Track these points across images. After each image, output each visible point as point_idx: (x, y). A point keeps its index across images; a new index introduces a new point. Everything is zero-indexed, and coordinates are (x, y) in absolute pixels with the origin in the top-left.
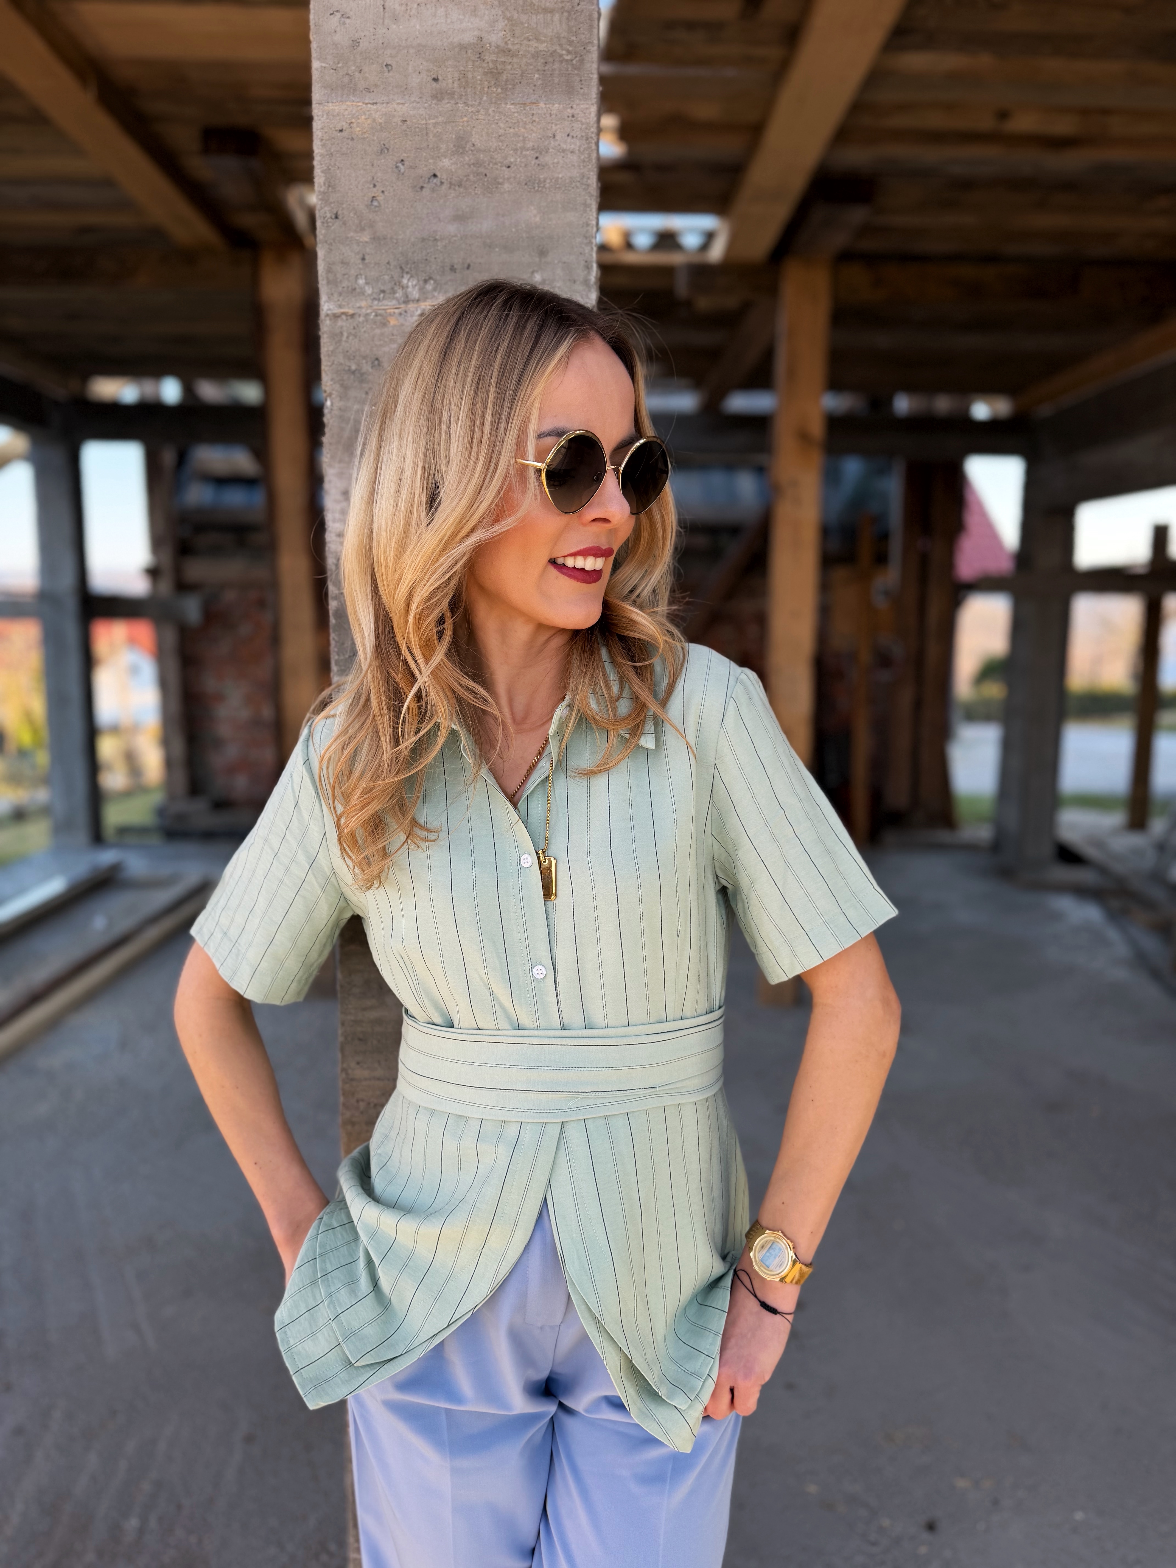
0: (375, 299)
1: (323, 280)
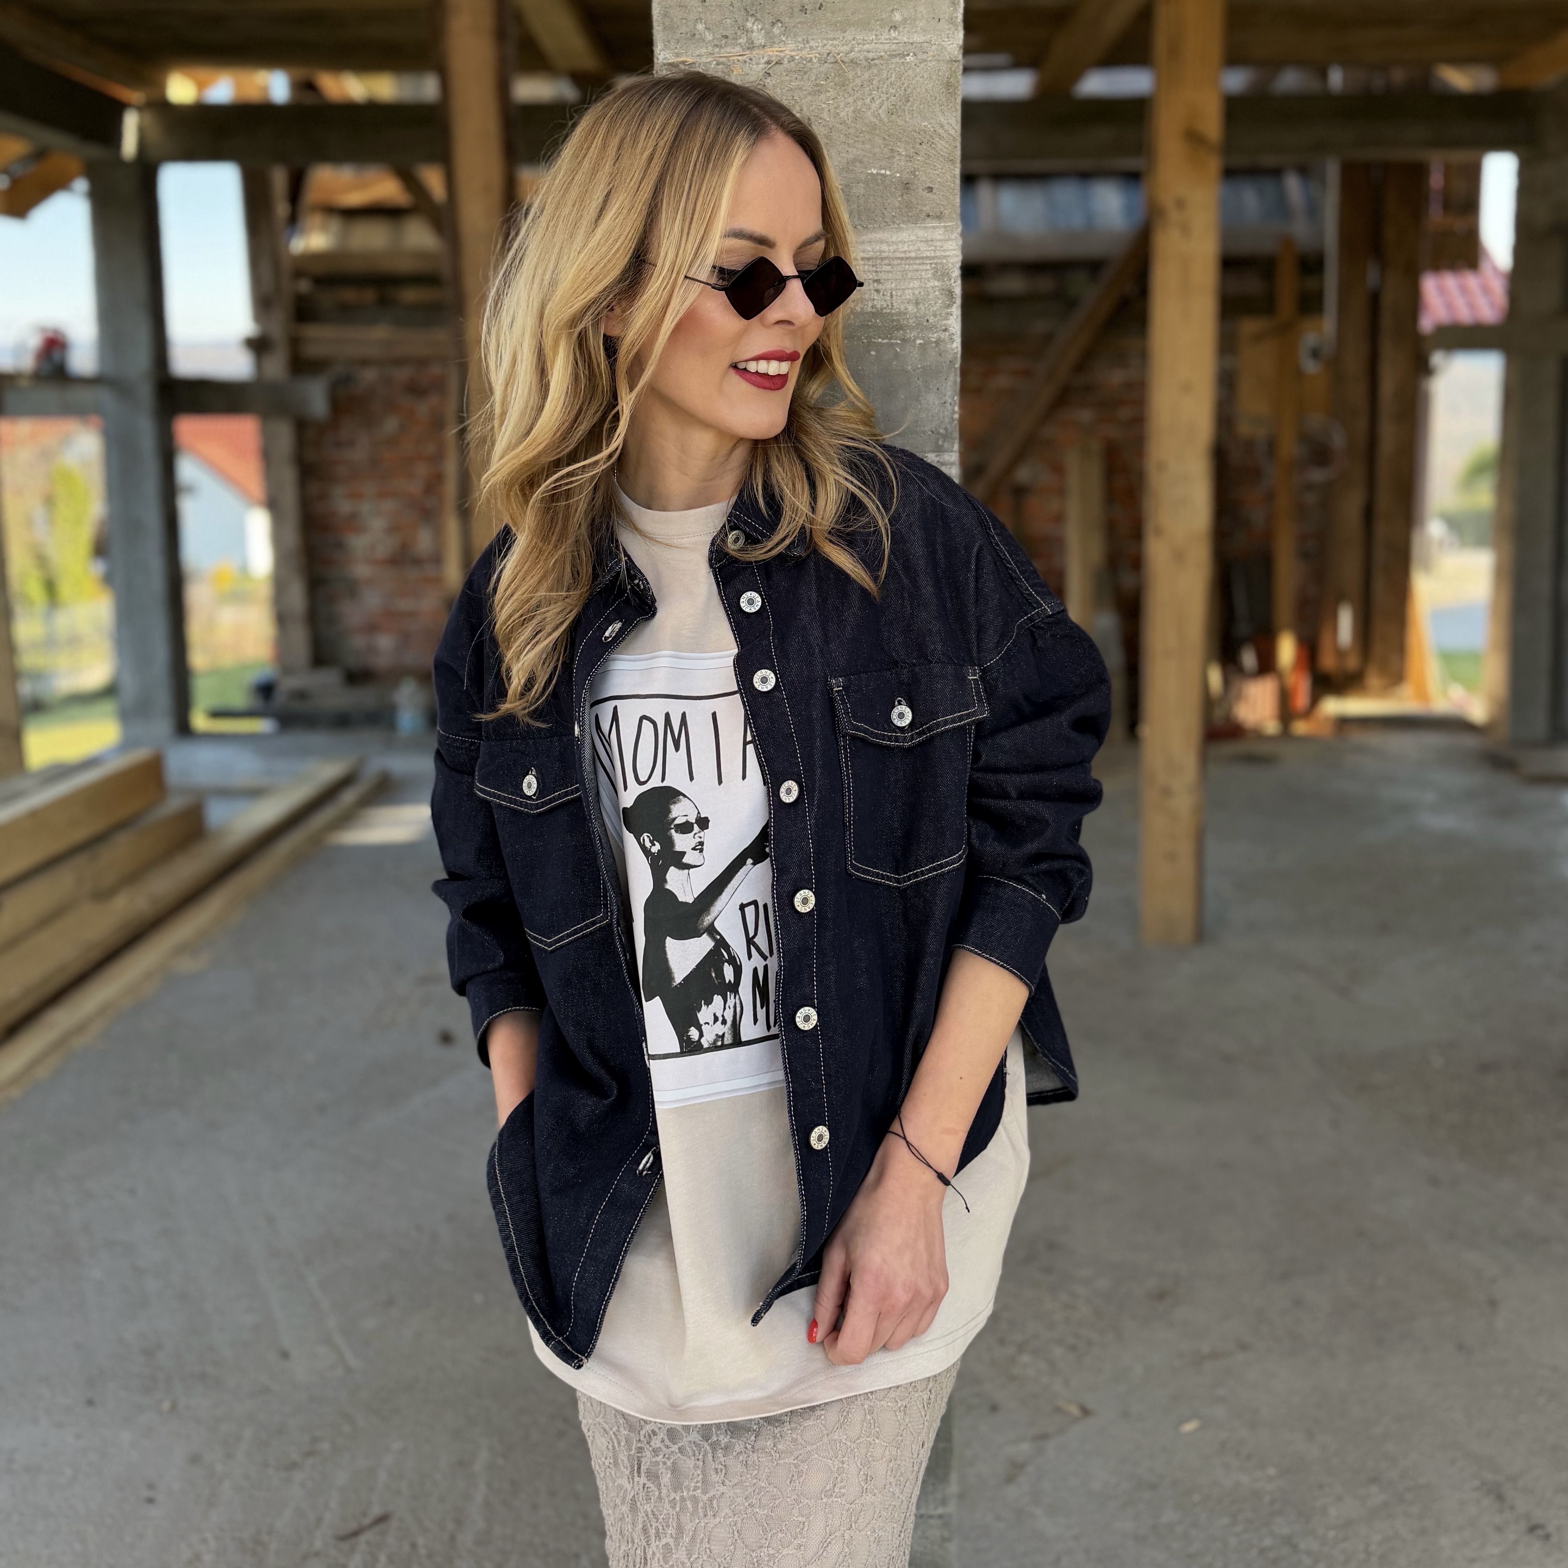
0: (717, 46)
1: (659, 26)
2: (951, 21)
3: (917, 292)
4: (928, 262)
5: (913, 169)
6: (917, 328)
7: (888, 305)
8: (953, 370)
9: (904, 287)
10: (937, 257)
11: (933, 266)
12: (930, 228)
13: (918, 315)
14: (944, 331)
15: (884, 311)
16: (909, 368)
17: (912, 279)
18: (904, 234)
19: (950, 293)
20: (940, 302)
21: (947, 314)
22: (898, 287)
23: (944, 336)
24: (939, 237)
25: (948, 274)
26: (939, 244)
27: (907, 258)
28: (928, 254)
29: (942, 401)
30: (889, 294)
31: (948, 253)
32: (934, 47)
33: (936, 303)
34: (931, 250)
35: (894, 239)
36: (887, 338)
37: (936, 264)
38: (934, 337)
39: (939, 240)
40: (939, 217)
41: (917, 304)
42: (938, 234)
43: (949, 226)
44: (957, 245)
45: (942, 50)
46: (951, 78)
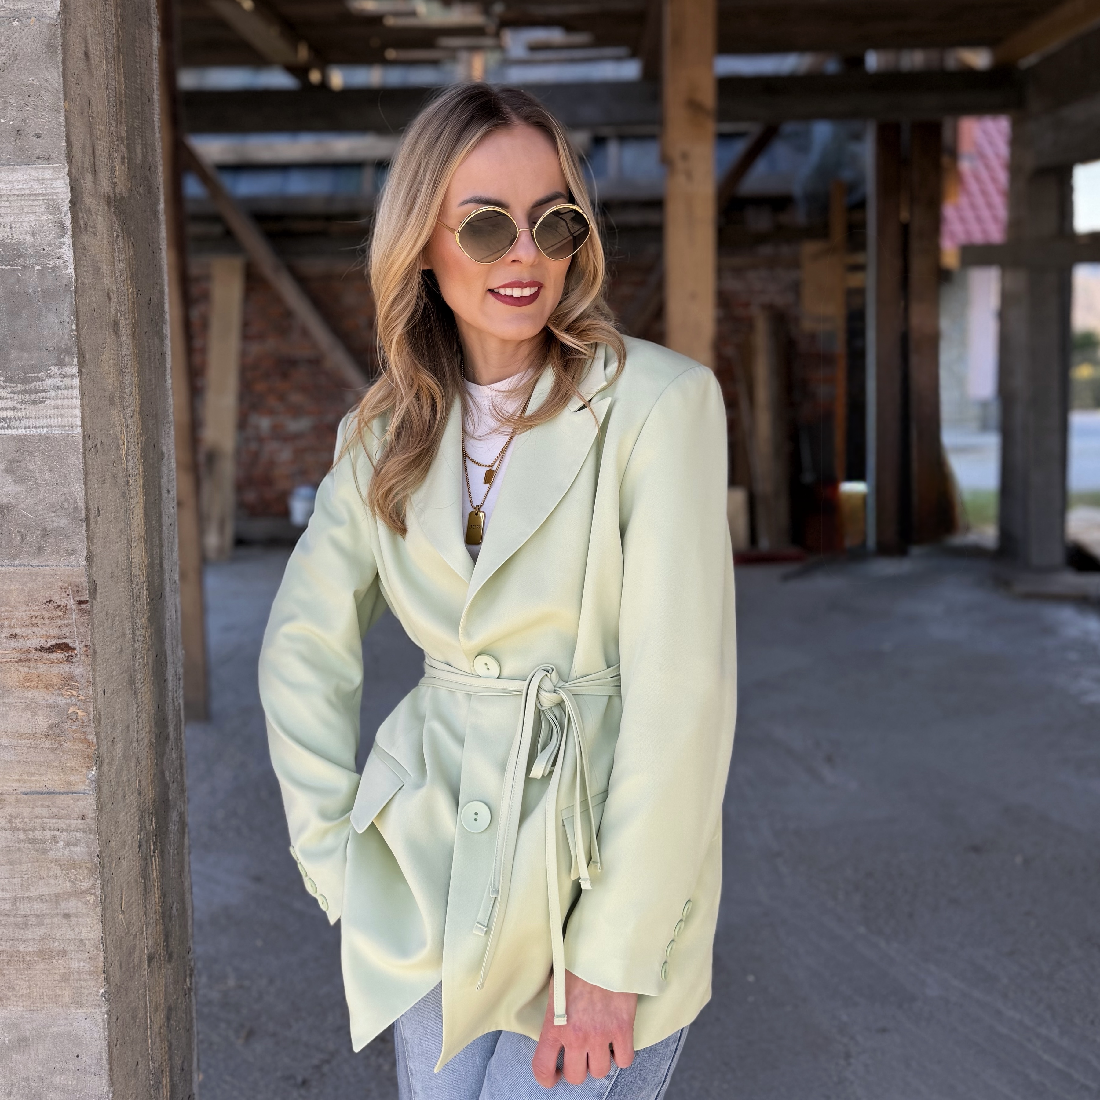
3: (33, 224)
4: (41, 198)
5: (23, 118)
6: (36, 256)
7: (8, 236)
8: (69, 292)
9: (21, 220)
10: (48, 194)
11: (46, 201)
12: (40, 168)
13: (35, 244)
14: (58, 258)
15: (6, 241)
16: (31, 290)
17: (28, 213)
18: (19, 174)
19: (62, 226)
20: (53, 233)
21: (61, 243)
22: (16, 220)
23: (60, 263)
24: (49, 177)
25: (58, 208)
26: (49, 182)
27: (23, 195)
28: (41, 192)
29: (62, 320)
30: (9, 226)
31: (57, 191)
32: (35, 13)
33: (49, 234)
34: (43, 188)
35: (10, 178)
36: (10, 265)
37: (48, 200)
38: (50, 264)
39: (49, 179)
40: (48, 159)
41: (33, 235)
42: (48, 174)
43: (57, 167)
44: (65, 182)
45: (43, 16)
46: (51, 40)
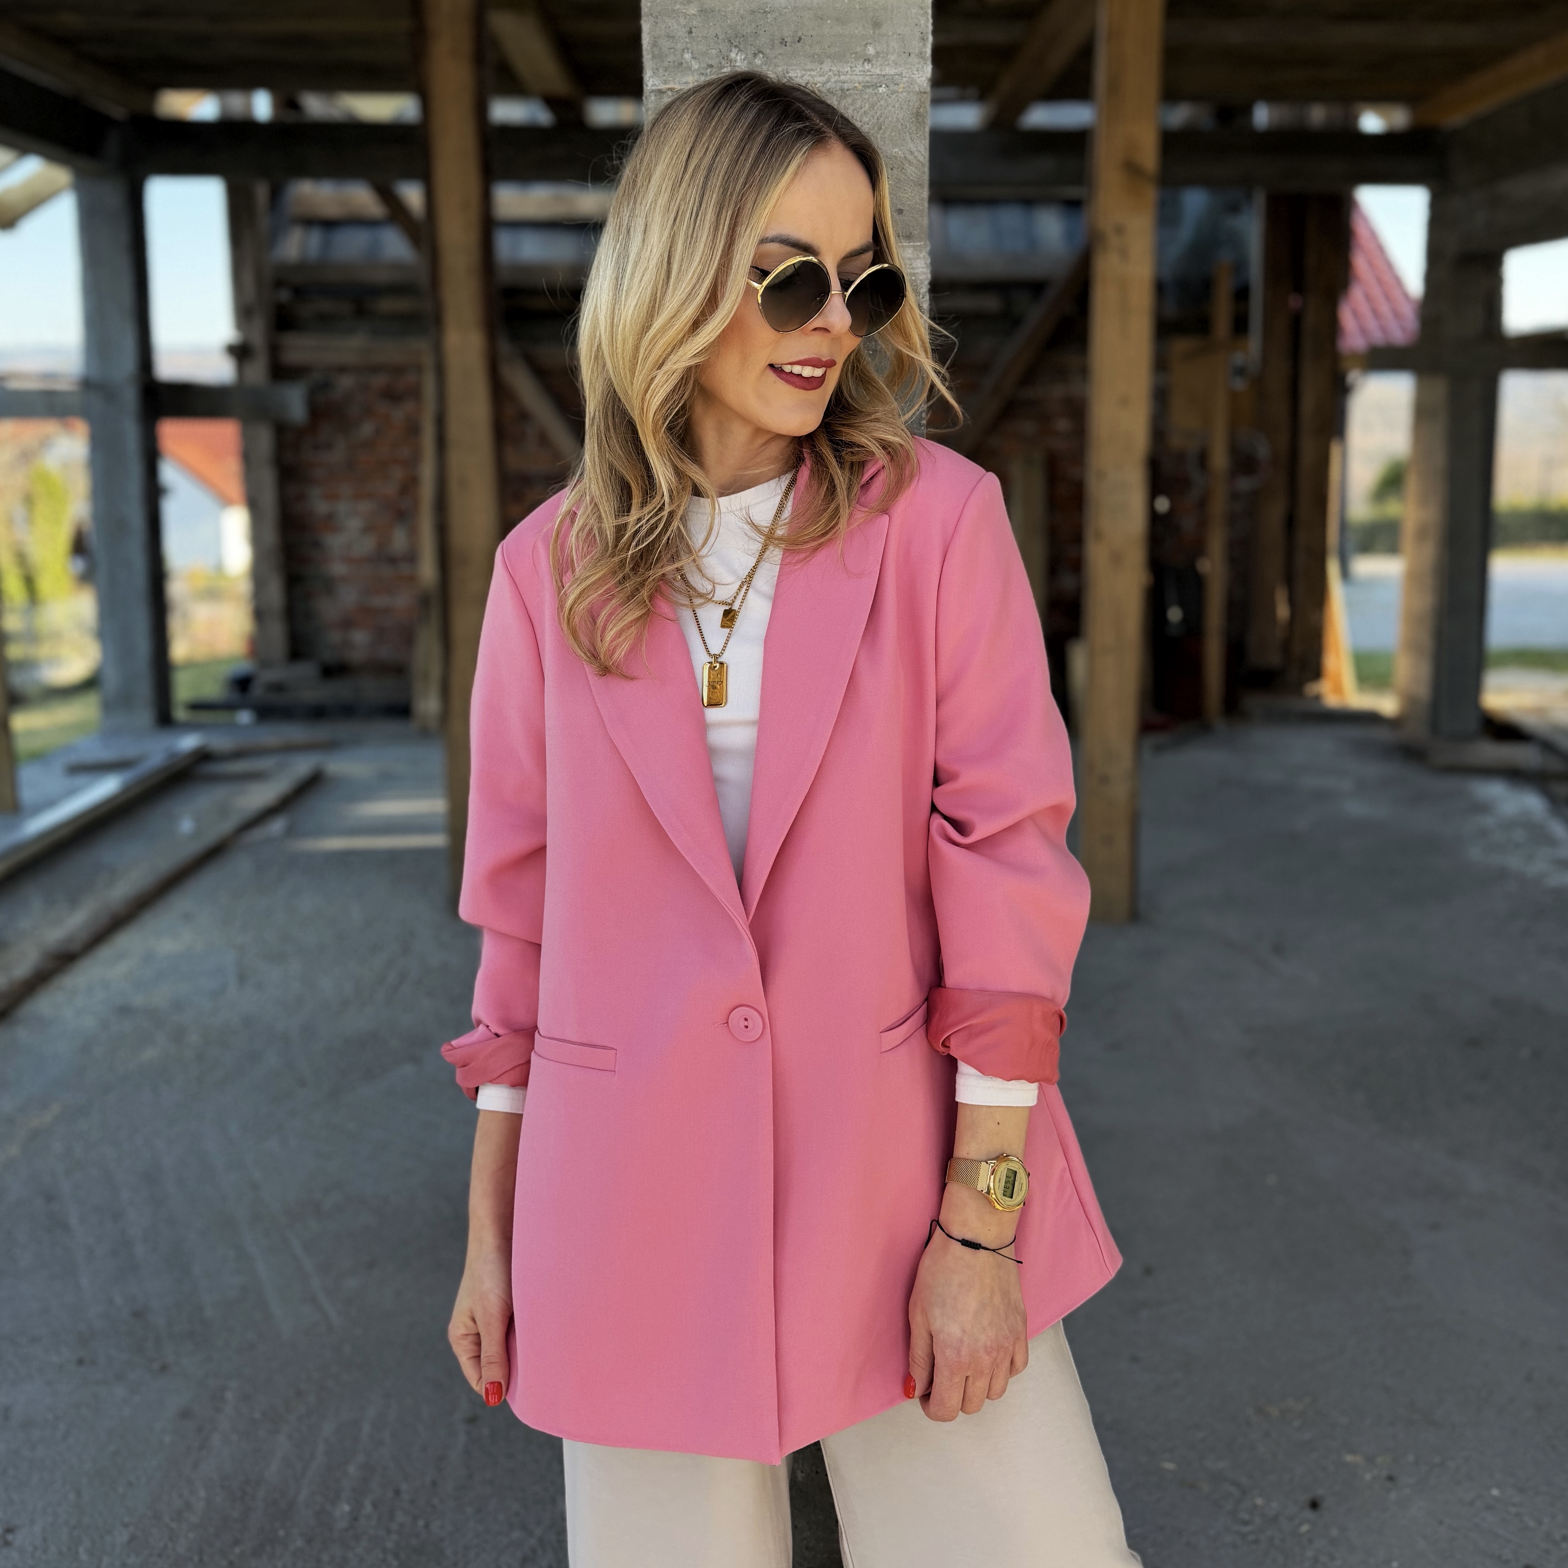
1: (648, 54)
2: (921, 55)
31: (917, 271)
32: (904, 79)
40: (909, 237)
43: (918, 246)
44: (925, 263)
45: (912, 82)
46: (920, 109)
